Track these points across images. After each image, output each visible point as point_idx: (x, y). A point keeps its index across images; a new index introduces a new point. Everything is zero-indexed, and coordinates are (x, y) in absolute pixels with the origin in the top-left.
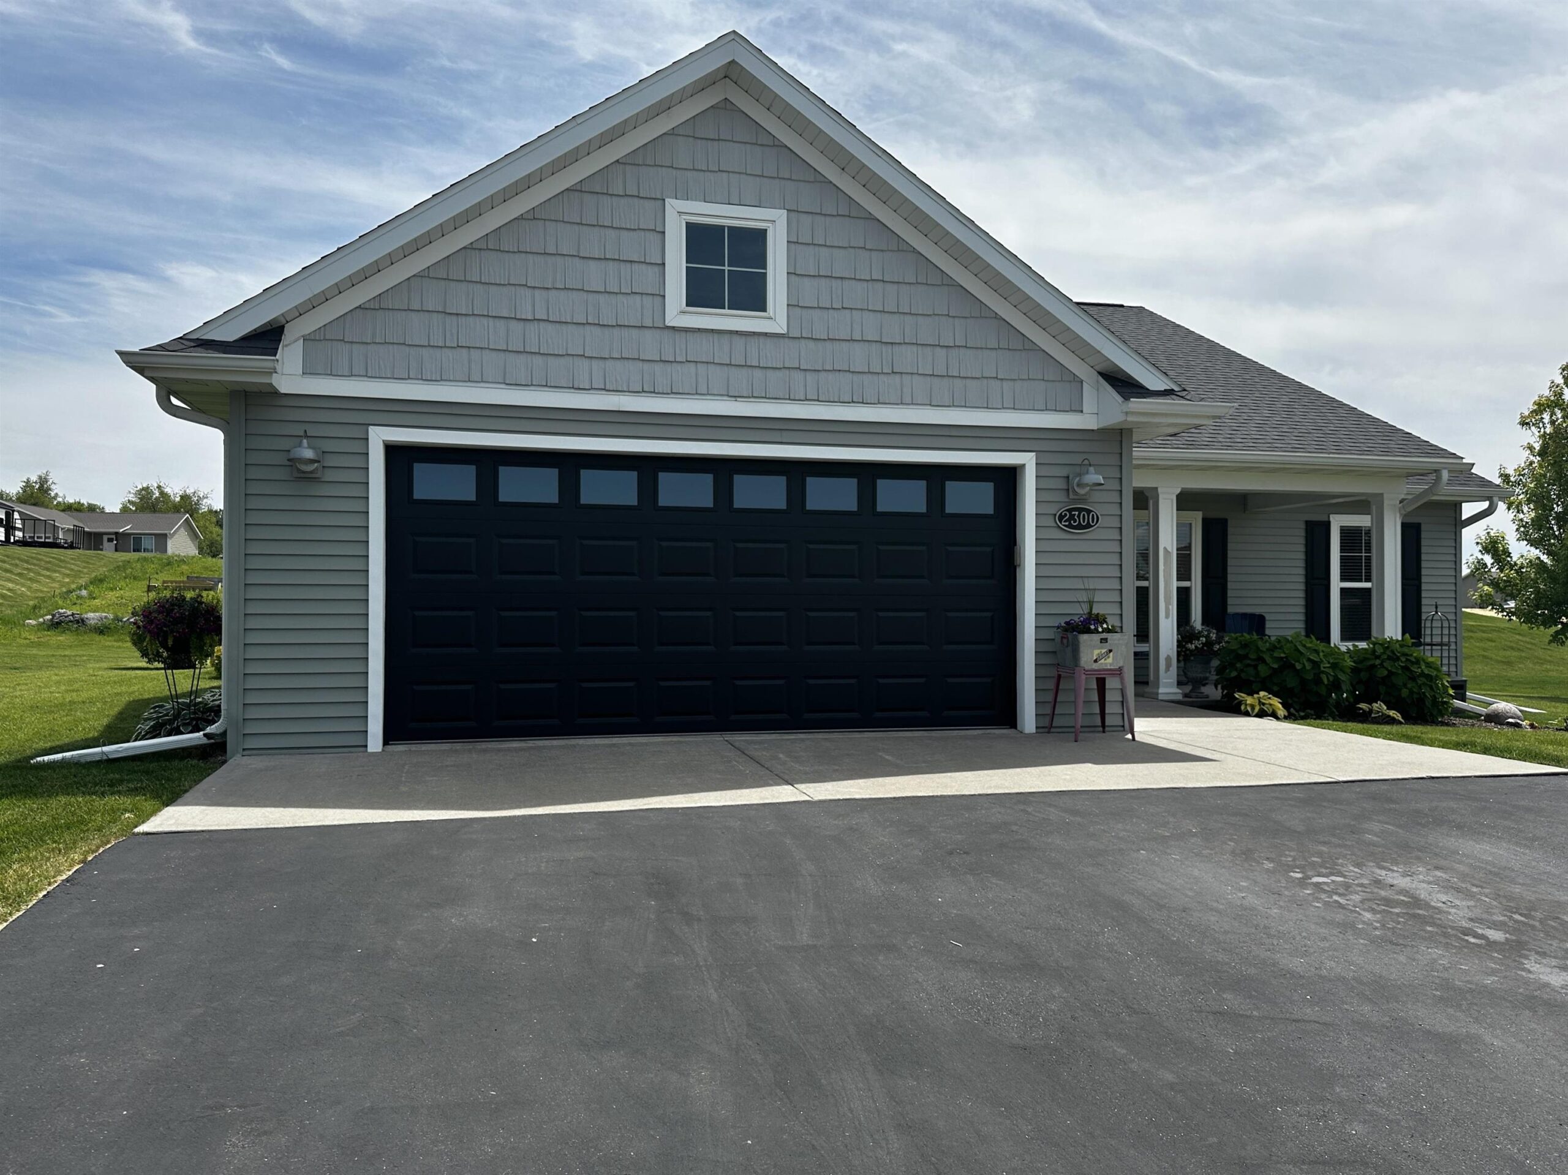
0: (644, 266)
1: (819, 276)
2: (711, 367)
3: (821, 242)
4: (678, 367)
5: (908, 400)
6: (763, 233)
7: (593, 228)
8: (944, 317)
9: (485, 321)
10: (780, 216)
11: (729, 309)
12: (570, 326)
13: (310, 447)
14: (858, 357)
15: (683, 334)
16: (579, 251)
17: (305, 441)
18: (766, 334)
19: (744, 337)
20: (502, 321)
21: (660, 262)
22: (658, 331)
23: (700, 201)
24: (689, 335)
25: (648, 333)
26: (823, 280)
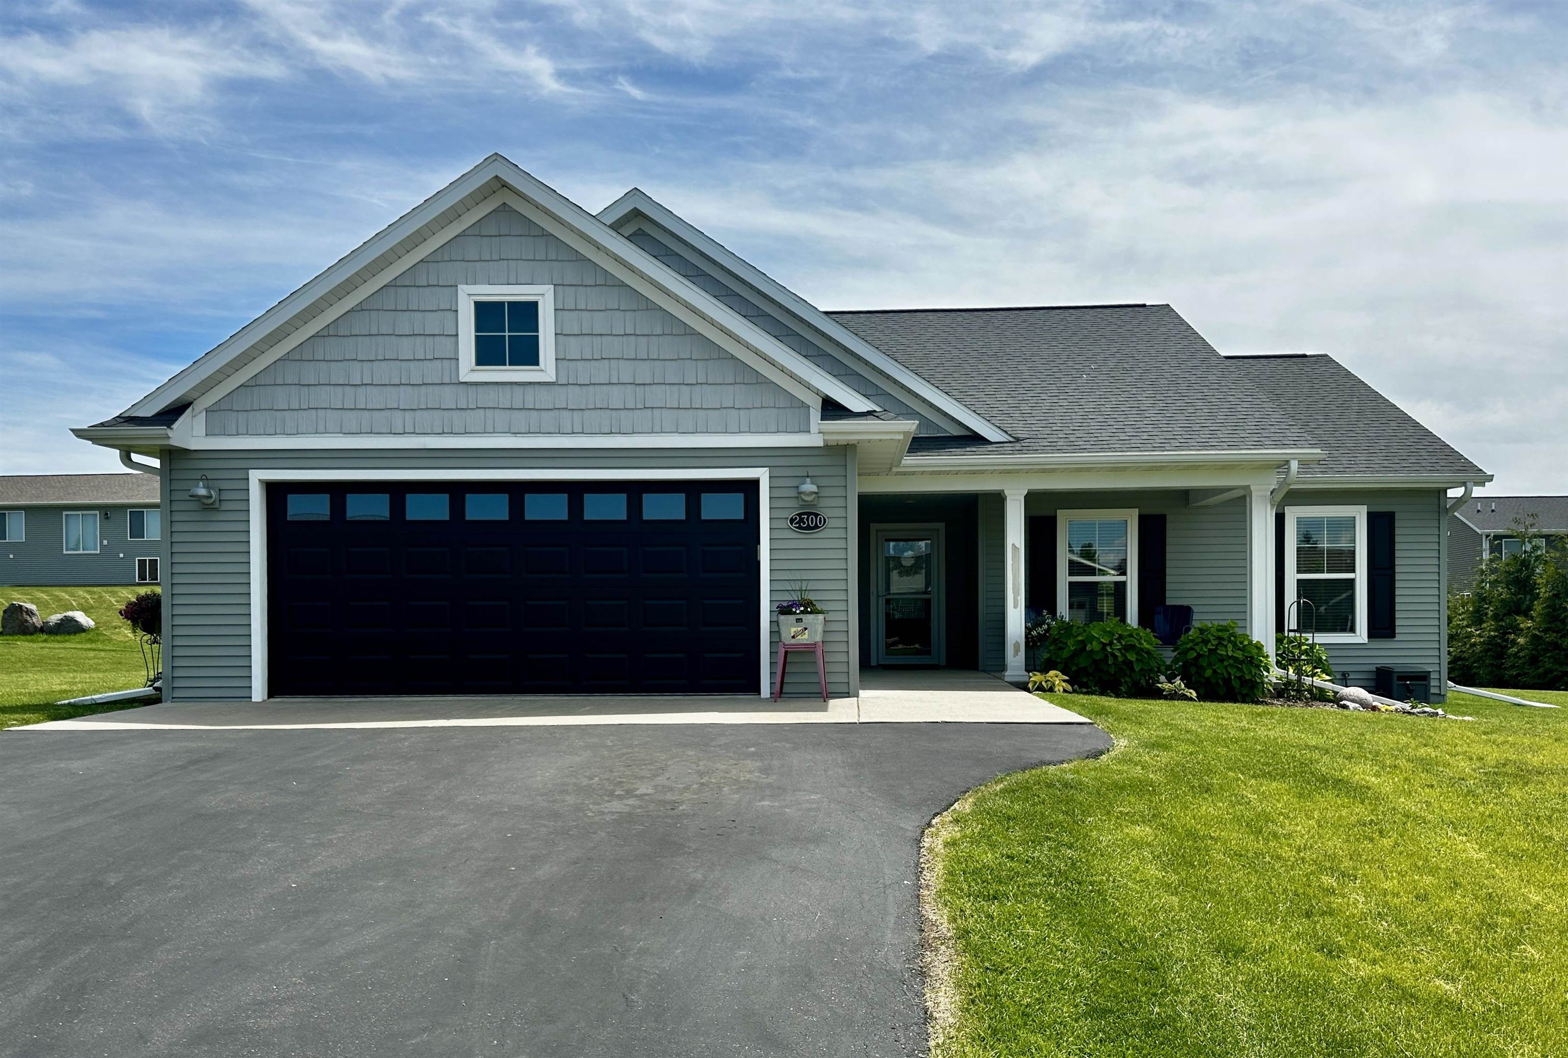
0: (443, 338)
1: (582, 334)
2: (497, 412)
3: (583, 307)
4: (471, 412)
5: (657, 429)
6: (535, 305)
7: (405, 313)
8: (688, 361)
9: (328, 388)
10: (549, 290)
11: (509, 365)
12: (388, 387)
13: (204, 487)
14: (616, 397)
15: (474, 387)
16: (394, 330)
17: (201, 483)
18: (539, 383)
19: (522, 387)
20: (340, 387)
21: (455, 334)
22: (455, 386)
23: (485, 284)
24: (480, 388)
25: (446, 388)
26: (586, 338)
